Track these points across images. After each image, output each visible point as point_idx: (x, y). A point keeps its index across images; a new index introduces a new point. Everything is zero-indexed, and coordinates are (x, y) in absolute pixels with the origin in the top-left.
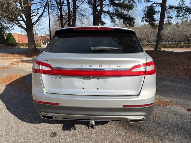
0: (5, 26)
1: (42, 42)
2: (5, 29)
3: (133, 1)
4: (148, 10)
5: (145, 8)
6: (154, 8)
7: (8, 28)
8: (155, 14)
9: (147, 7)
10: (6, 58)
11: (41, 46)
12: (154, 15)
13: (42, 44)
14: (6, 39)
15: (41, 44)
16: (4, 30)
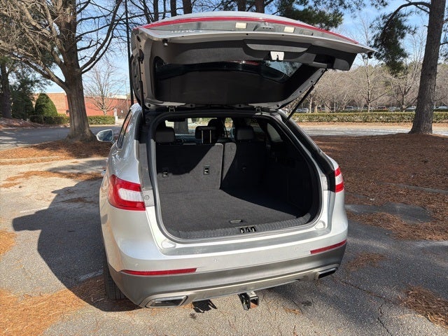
0: (30, 77)
1: (116, 114)
2: (32, 83)
3: (342, 3)
4: (385, 27)
5: (378, 19)
6: (405, 18)
7: (38, 81)
8: (403, 36)
9: (384, 17)
10: (7, 160)
11: (114, 123)
12: (400, 41)
13: (117, 117)
14: (34, 106)
15: (114, 118)
16: (29, 86)
